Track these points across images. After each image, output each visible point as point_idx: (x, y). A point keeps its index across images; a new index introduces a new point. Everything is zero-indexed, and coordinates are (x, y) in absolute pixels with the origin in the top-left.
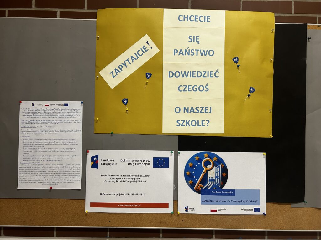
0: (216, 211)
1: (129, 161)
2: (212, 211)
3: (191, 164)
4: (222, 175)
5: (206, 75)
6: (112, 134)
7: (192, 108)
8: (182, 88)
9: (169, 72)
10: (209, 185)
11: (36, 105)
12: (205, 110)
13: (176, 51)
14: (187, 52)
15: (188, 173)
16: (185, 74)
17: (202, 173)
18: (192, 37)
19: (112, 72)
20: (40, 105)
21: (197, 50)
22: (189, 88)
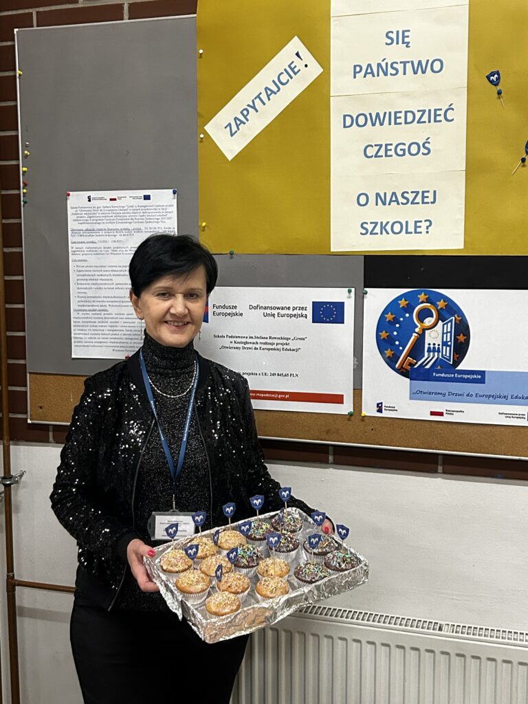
0: (441, 414)
1: (265, 308)
2: (433, 413)
3: (389, 316)
4: (456, 340)
5: (425, 118)
6: (231, 254)
7: (394, 194)
8: (371, 152)
9: (345, 116)
10: (428, 359)
11: (95, 199)
12: (422, 197)
13: (358, 69)
14: (383, 69)
15: (384, 335)
16: (377, 120)
17: (414, 334)
18: (392, 32)
19: (230, 125)
20: (101, 199)
21: (404, 63)
22: (386, 150)
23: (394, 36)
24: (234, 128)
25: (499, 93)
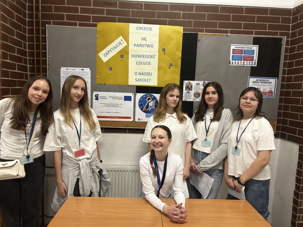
1: (113, 97)
3: (141, 99)
4: (155, 105)
5: (150, 57)
6: (104, 84)
7: (143, 73)
8: (138, 63)
9: (132, 55)
10: (150, 109)
11: (68, 69)
12: (149, 74)
13: (135, 45)
14: (141, 45)
15: (140, 103)
16: (139, 56)
17: (147, 103)
20: (70, 69)
21: (145, 45)
22: (141, 63)
23: (143, 38)
24: (106, 55)
25: (165, 53)
